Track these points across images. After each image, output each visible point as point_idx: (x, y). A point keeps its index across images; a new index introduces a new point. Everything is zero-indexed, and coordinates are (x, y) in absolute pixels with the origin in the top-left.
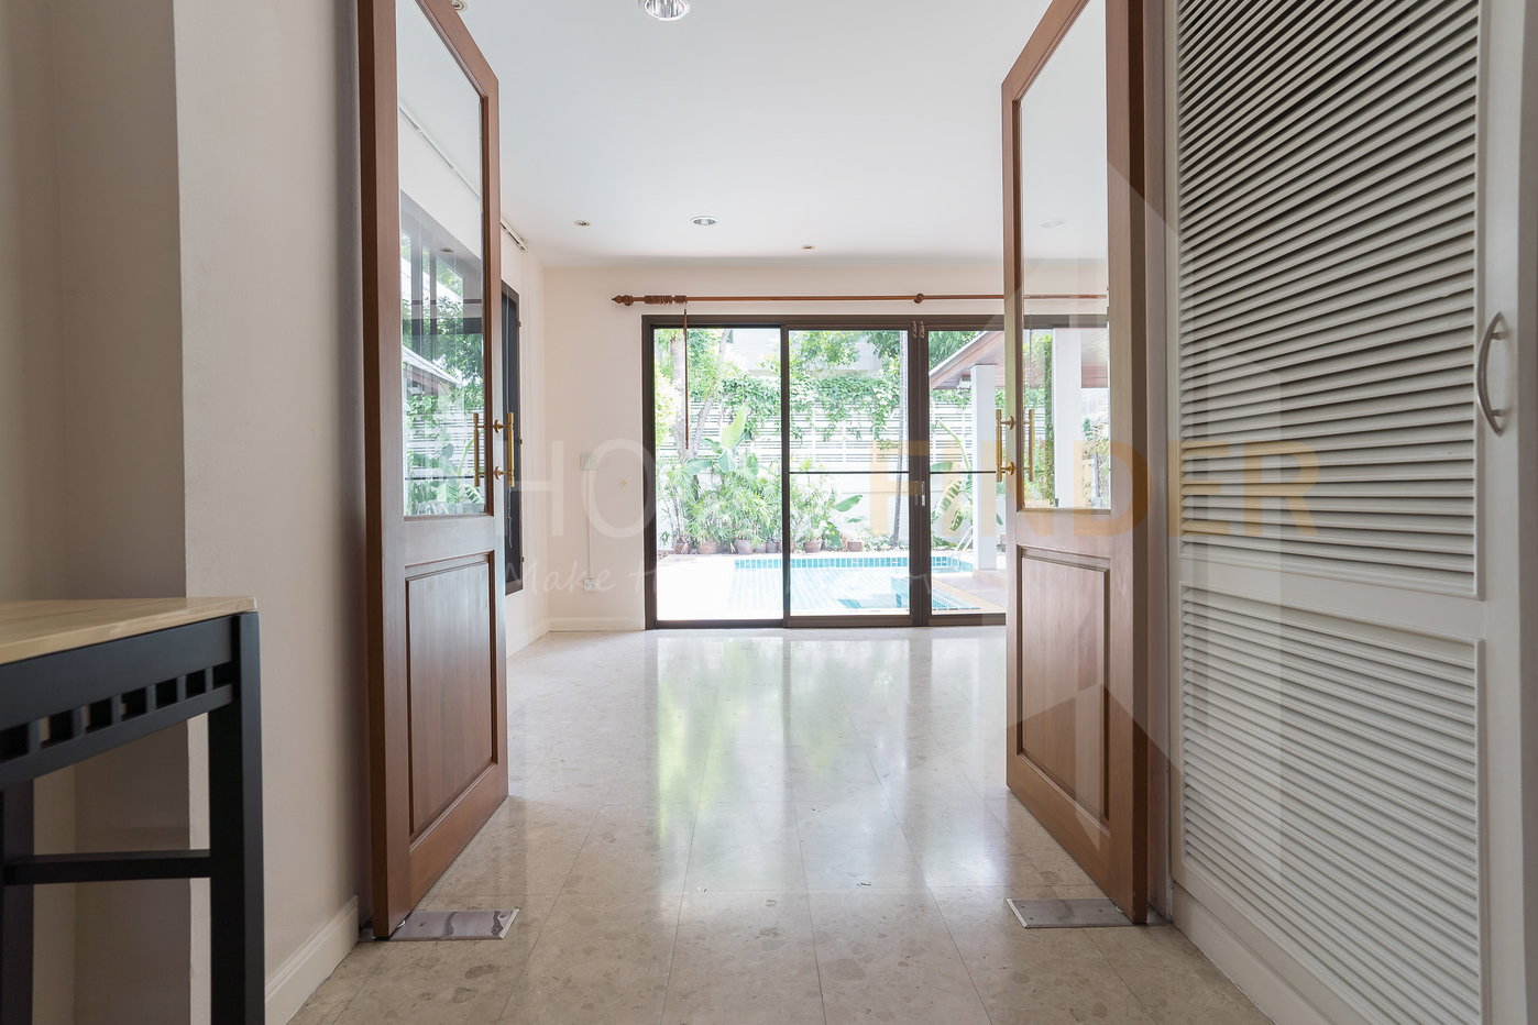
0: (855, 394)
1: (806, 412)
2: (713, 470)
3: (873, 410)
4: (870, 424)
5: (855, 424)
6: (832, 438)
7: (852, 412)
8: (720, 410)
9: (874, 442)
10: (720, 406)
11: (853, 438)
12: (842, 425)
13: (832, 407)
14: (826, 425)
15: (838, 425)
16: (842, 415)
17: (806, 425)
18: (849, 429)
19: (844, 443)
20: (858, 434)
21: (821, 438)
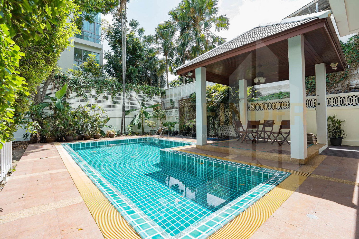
0: (106, 86)
1: (89, 90)
2: (50, 108)
3: (112, 92)
4: (111, 96)
5: (106, 95)
6: (98, 99)
7: (105, 91)
8: (53, 85)
9: (112, 102)
10: (53, 84)
11: (105, 100)
12: (102, 95)
13: (98, 89)
14: (96, 95)
15: (100, 95)
16: (101, 92)
17: (89, 94)
18: (104, 97)
19: (102, 101)
20: (107, 99)
21: (94, 99)
